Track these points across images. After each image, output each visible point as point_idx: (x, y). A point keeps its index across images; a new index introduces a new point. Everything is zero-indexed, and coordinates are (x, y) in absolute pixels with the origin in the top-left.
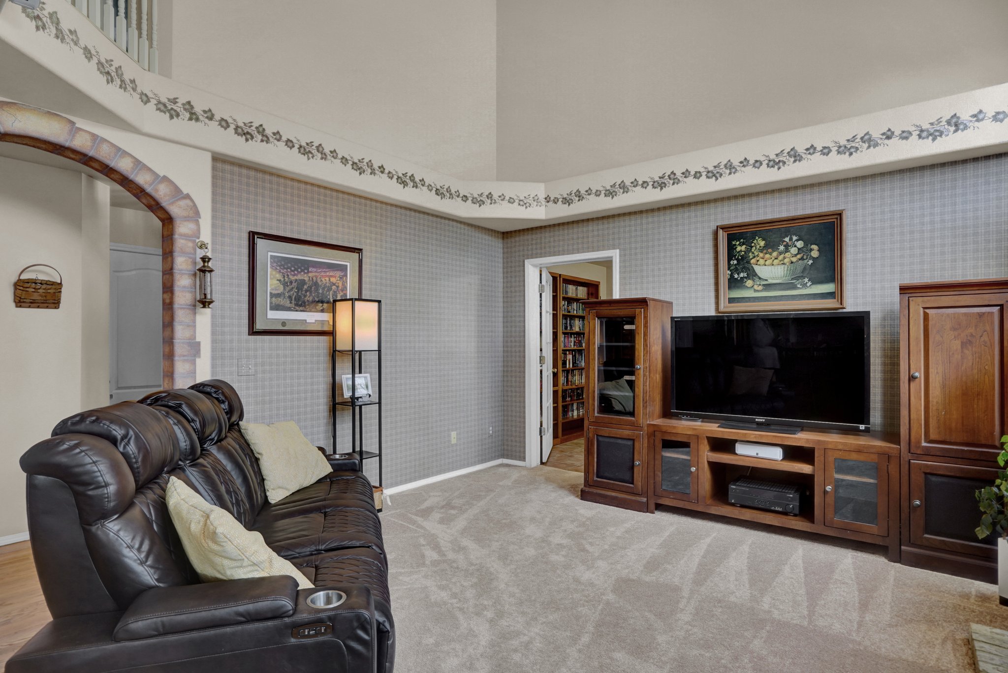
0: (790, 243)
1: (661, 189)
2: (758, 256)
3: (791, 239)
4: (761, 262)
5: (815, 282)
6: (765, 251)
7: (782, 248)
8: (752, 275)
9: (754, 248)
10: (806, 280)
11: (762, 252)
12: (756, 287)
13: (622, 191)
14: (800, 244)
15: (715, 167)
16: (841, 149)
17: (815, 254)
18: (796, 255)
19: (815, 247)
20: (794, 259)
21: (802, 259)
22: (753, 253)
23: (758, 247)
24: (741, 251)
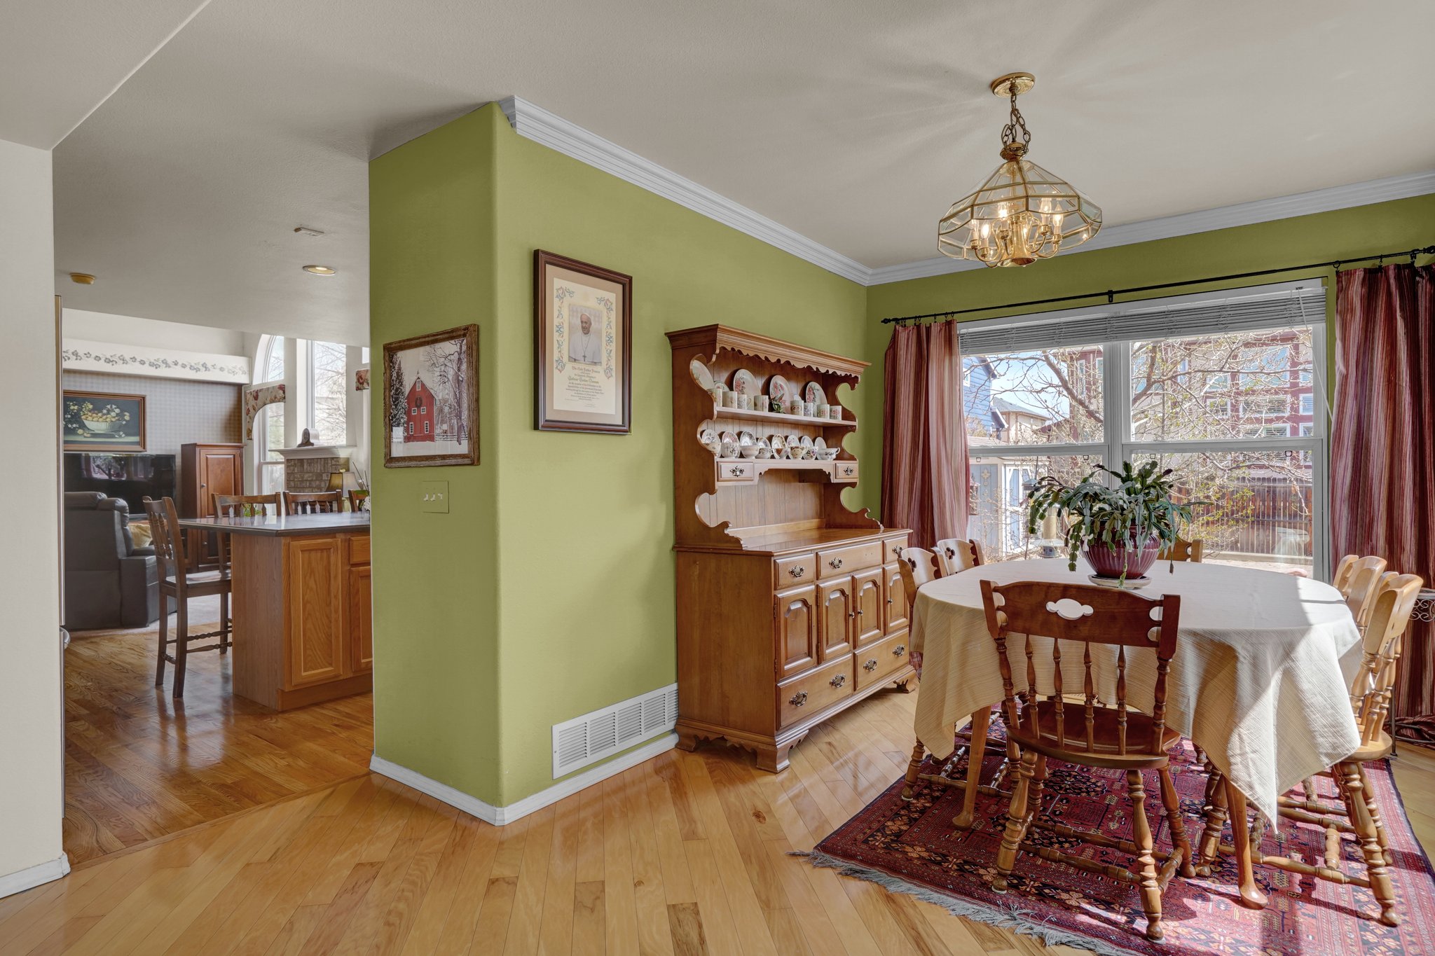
0: (110, 409)
2: (87, 414)
3: (111, 407)
4: (90, 418)
5: (127, 435)
6: (92, 412)
7: (105, 411)
8: (83, 426)
9: (84, 408)
10: (121, 433)
11: (90, 412)
12: (85, 434)
14: (117, 411)
17: (127, 418)
18: (114, 417)
19: (126, 413)
20: (113, 419)
21: (119, 420)
22: (83, 412)
23: (87, 408)
24: (74, 409)
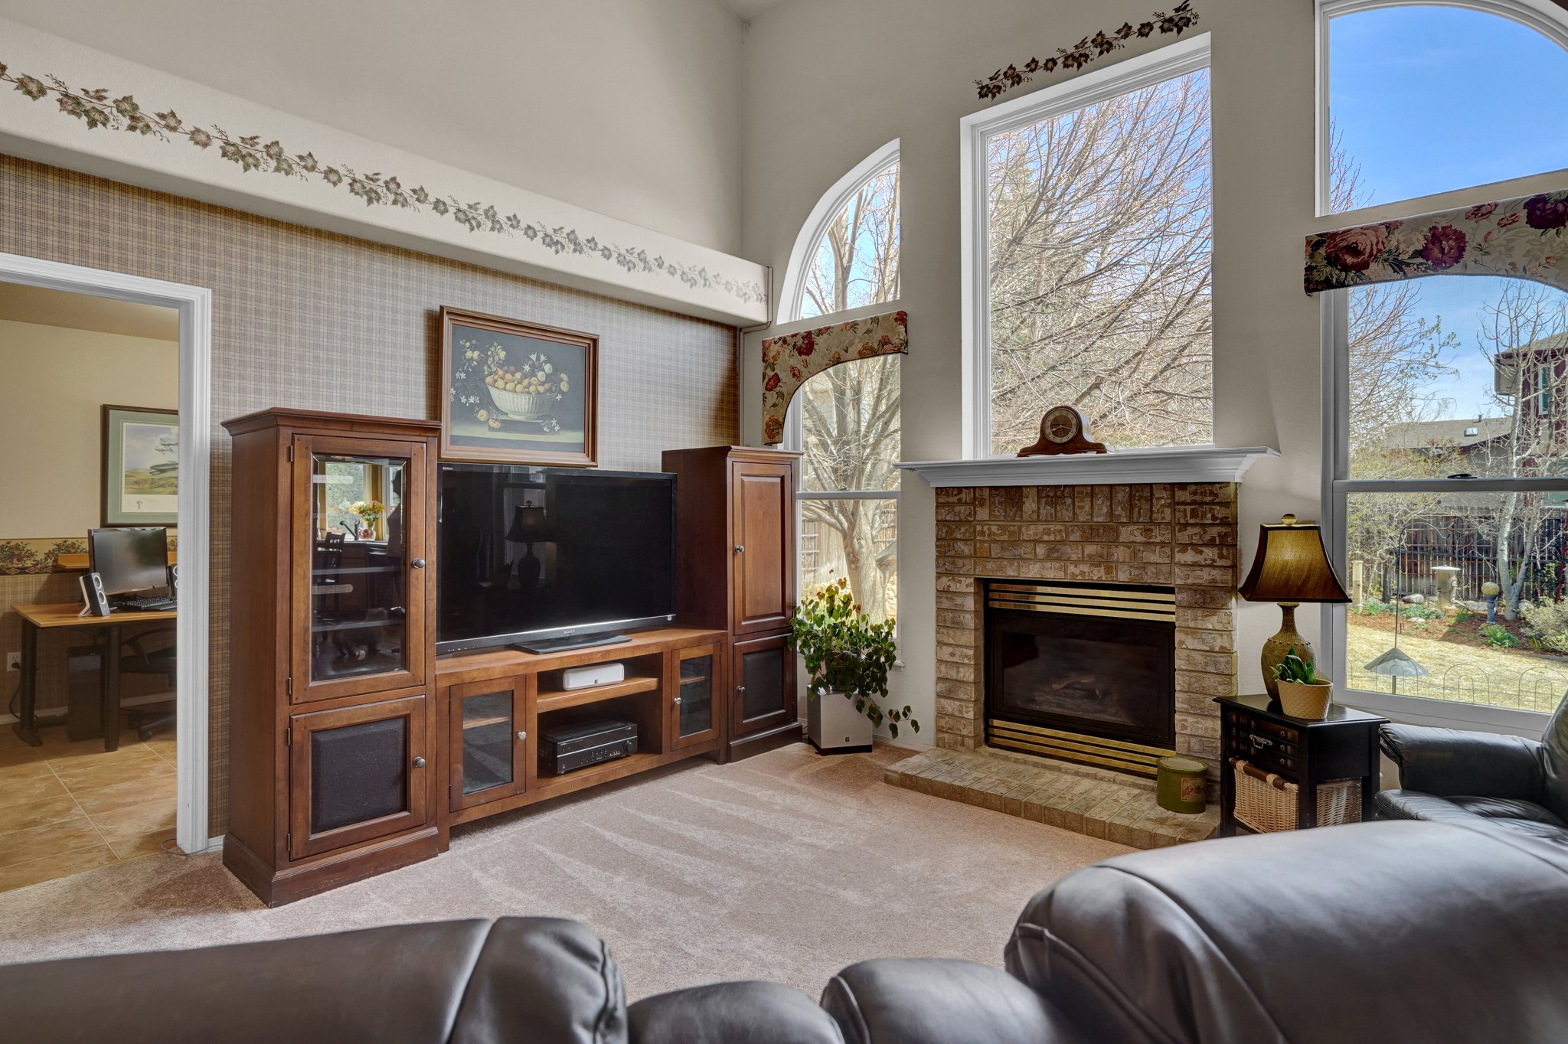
0: (537, 364)
1: (370, 201)
2: (496, 373)
3: (538, 358)
4: (500, 383)
5: (564, 426)
6: (505, 368)
7: (527, 368)
8: (488, 402)
9: (491, 359)
10: (554, 422)
11: (501, 368)
12: (491, 422)
13: (273, 163)
14: (548, 368)
15: (470, 207)
16: (622, 258)
17: (564, 386)
18: (543, 384)
19: (563, 376)
20: (541, 389)
21: (549, 390)
22: (489, 367)
23: (496, 358)
24: (472, 359)
